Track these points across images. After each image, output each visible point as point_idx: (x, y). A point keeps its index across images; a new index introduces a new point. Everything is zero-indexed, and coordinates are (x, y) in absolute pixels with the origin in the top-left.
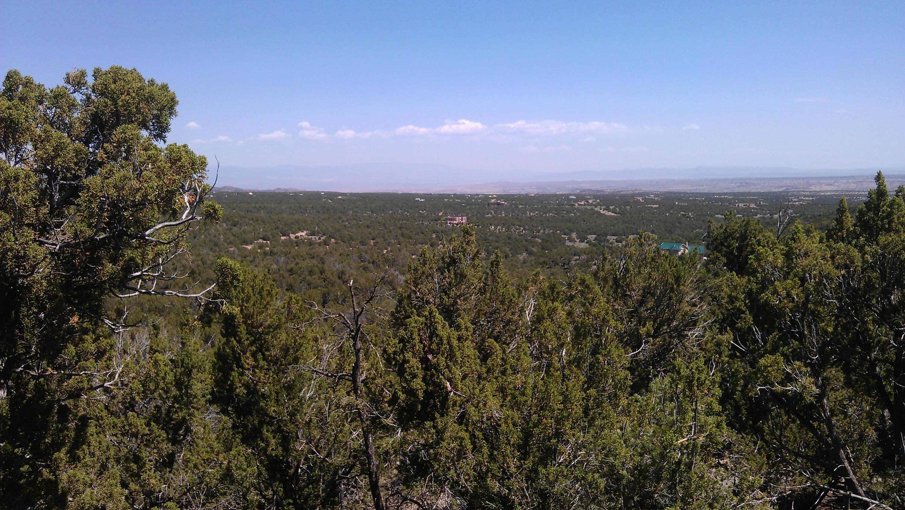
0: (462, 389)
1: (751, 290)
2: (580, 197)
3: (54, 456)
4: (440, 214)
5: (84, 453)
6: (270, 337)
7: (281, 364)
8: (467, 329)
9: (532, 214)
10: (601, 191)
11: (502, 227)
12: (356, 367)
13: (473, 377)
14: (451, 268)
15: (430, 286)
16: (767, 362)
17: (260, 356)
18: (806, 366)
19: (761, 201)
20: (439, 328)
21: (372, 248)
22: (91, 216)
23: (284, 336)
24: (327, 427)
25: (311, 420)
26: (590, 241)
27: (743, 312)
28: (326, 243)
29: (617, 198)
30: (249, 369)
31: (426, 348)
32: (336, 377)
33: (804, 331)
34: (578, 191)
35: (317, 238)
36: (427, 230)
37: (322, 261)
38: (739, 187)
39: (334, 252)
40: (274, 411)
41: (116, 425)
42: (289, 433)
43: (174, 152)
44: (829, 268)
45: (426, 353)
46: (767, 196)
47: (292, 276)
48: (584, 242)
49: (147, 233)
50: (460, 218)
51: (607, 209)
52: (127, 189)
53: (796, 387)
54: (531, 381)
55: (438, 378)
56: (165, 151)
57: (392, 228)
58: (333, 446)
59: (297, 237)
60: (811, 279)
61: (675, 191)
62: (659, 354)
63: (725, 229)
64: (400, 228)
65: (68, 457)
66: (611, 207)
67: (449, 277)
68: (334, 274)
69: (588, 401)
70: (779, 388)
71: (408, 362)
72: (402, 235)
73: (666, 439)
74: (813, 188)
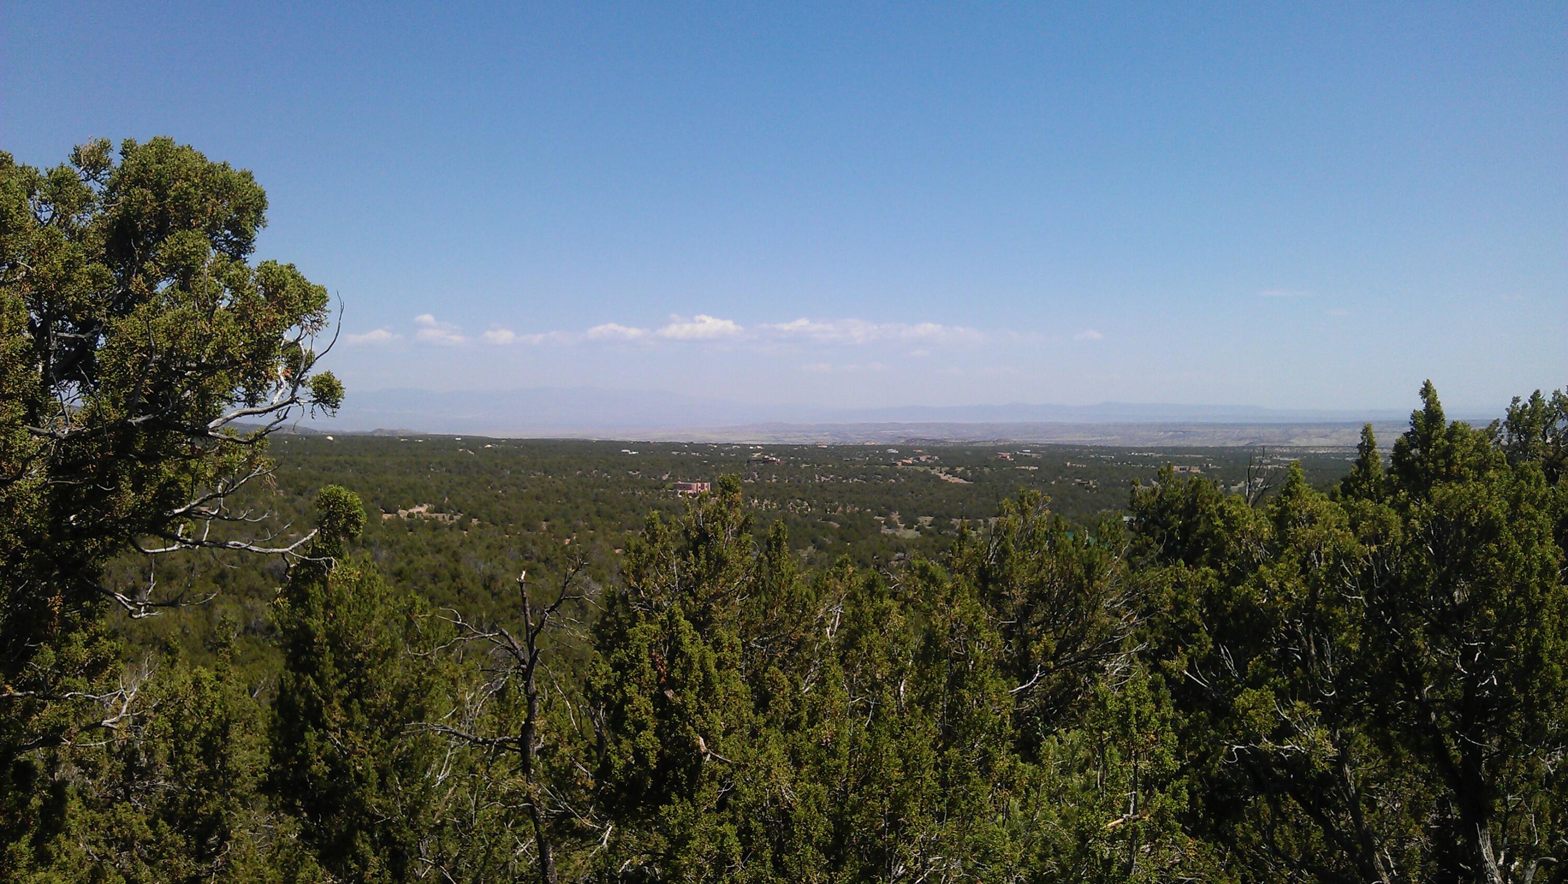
0: (725, 750)
1: (1210, 589)
2: (906, 451)
3: (9, 849)
4: (665, 477)
5: (59, 847)
6: (375, 672)
7: (393, 721)
8: (732, 648)
9: (823, 479)
10: (941, 441)
11: (772, 501)
12: (528, 728)
13: (742, 732)
14: (700, 547)
15: (663, 578)
16: (1247, 700)
17: (355, 705)
18: (1314, 708)
19: (1210, 462)
20: (686, 641)
21: (544, 535)
22: (123, 383)
23: (398, 671)
24: (473, 836)
25: (443, 823)
26: (923, 527)
27: (1197, 630)
28: (462, 526)
29: (968, 453)
30: (335, 730)
31: (663, 679)
32: (491, 743)
33: (1310, 648)
34: (903, 441)
35: (447, 518)
36: (641, 504)
37: (456, 557)
38: (1172, 437)
39: (476, 541)
40: (379, 806)
41: (97, 824)
42: (404, 845)
43: (273, 275)
44: (1350, 541)
45: (662, 687)
46: (1220, 454)
47: (400, 584)
48: (912, 528)
49: (211, 425)
50: (699, 485)
51: (952, 472)
52: (187, 336)
53: (1299, 745)
54: (848, 732)
55: (683, 730)
56: (257, 274)
57: (579, 501)
58: (482, 869)
59: (410, 516)
60: (1319, 562)
61: (1066, 443)
62: (1056, 703)
63: (1160, 496)
64: (595, 501)
65: (33, 852)
66: (959, 469)
67: (698, 564)
68: (476, 580)
69: (945, 768)
70: (1267, 745)
71: (630, 700)
72: (598, 513)
73: (1088, 820)
74: (1295, 442)
